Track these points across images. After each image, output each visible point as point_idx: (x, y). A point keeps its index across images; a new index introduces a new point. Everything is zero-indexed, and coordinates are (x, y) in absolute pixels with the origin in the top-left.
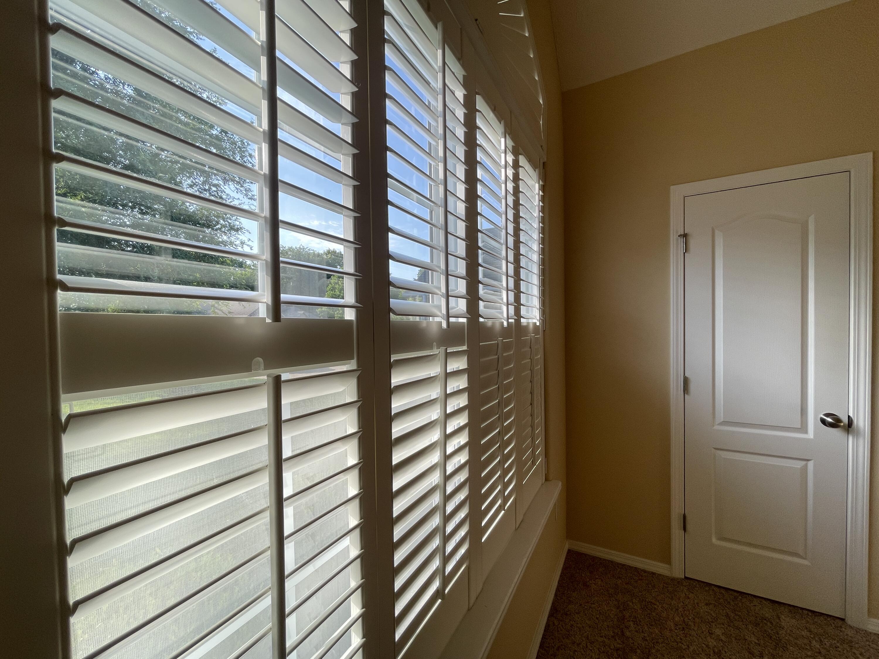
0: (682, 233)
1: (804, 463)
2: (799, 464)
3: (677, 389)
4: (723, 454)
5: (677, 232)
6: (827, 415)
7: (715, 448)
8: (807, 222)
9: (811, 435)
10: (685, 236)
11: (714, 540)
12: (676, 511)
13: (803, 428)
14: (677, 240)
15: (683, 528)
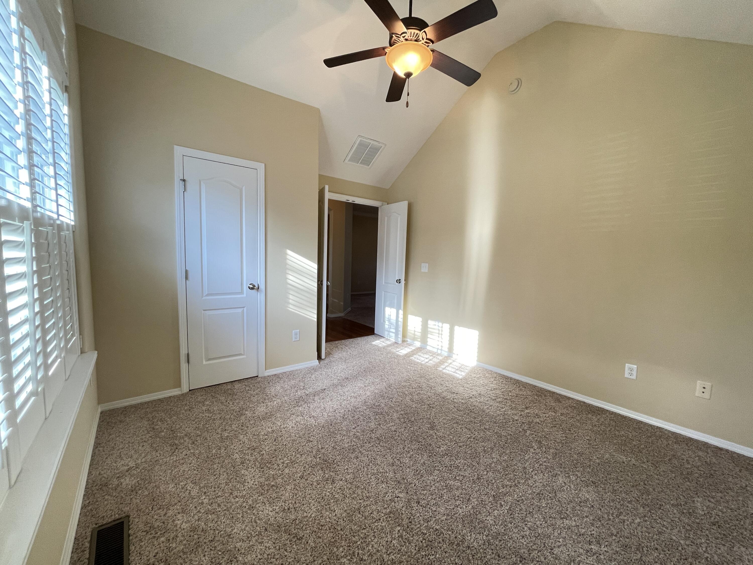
0: (183, 179)
1: (243, 309)
2: (240, 310)
3: (181, 277)
4: (208, 313)
5: (179, 177)
6: (250, 284)
7: (204, 310)
8: (242, 188)
9: (245, 295)
10: (184, 180)
11: (204, 363)
12: (183, 352)
13: (242, 293)
14: (179, 183)
15: (187, 362)
